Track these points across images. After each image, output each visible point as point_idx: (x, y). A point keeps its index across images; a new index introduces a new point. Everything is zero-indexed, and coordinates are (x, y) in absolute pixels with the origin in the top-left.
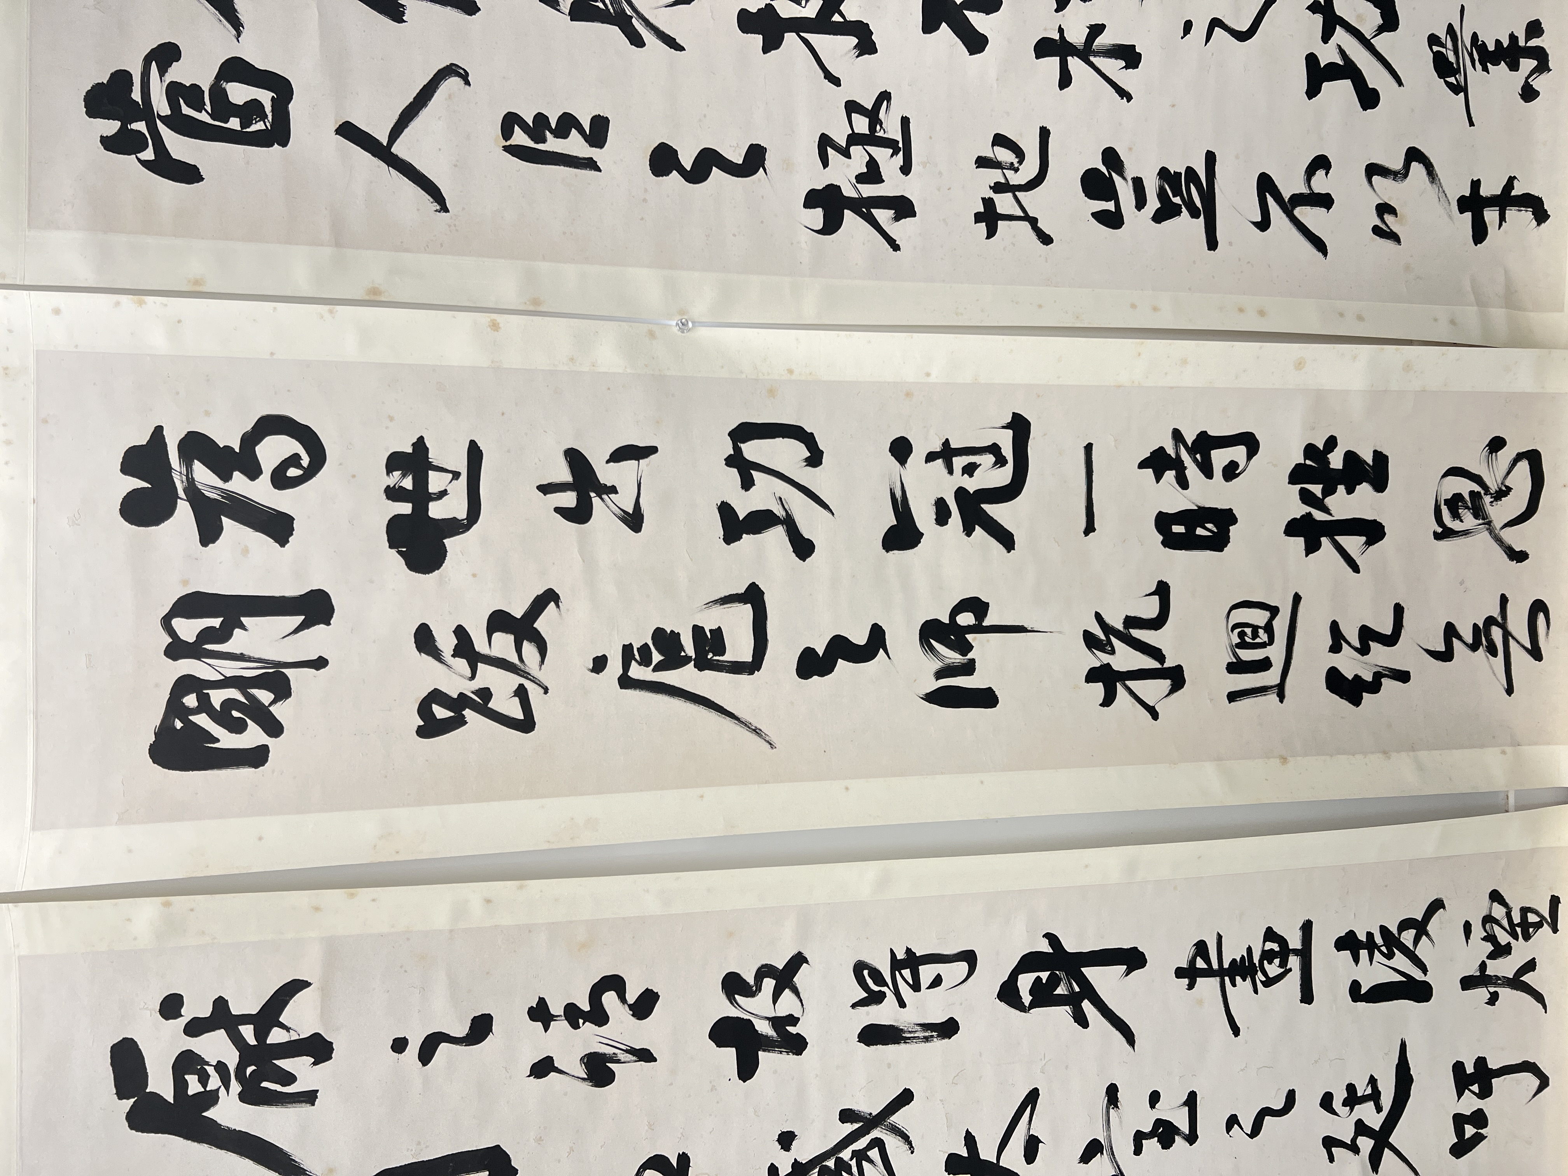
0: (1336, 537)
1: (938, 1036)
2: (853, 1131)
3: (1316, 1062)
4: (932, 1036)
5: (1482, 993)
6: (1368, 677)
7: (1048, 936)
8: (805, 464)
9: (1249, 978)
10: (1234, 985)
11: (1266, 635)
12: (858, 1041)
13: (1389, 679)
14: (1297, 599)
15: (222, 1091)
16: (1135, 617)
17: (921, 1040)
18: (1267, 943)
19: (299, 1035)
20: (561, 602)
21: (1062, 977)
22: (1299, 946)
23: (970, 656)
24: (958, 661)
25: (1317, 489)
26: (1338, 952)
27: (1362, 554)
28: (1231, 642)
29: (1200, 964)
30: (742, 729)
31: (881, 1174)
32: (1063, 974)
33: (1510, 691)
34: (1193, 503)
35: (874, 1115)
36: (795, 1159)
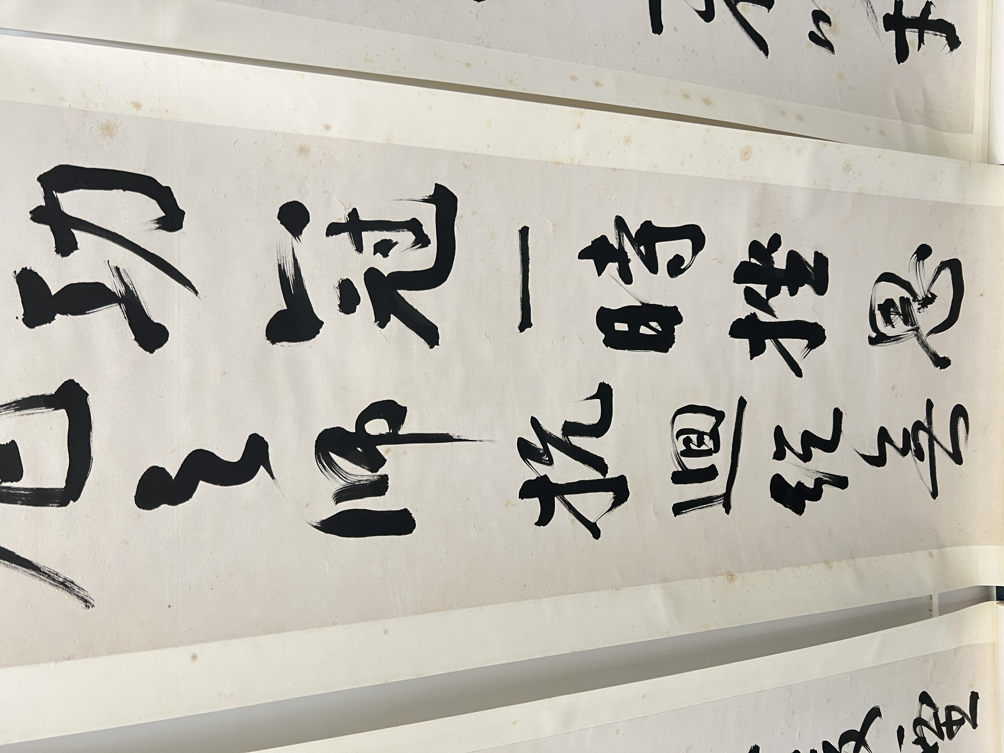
0: (779, 340)
6: (810, 484)
8: (157, 226)
11: (712, 442)
13: (829, 486)
14: (742, 403)
16: (575, 423)
23: (382, 471)
24: (366, 479)
25: (761, 289)
27: (804, 358)
28: (676, 449)
30: (42, 583)
33: (934, 494)
34: (637, 299)
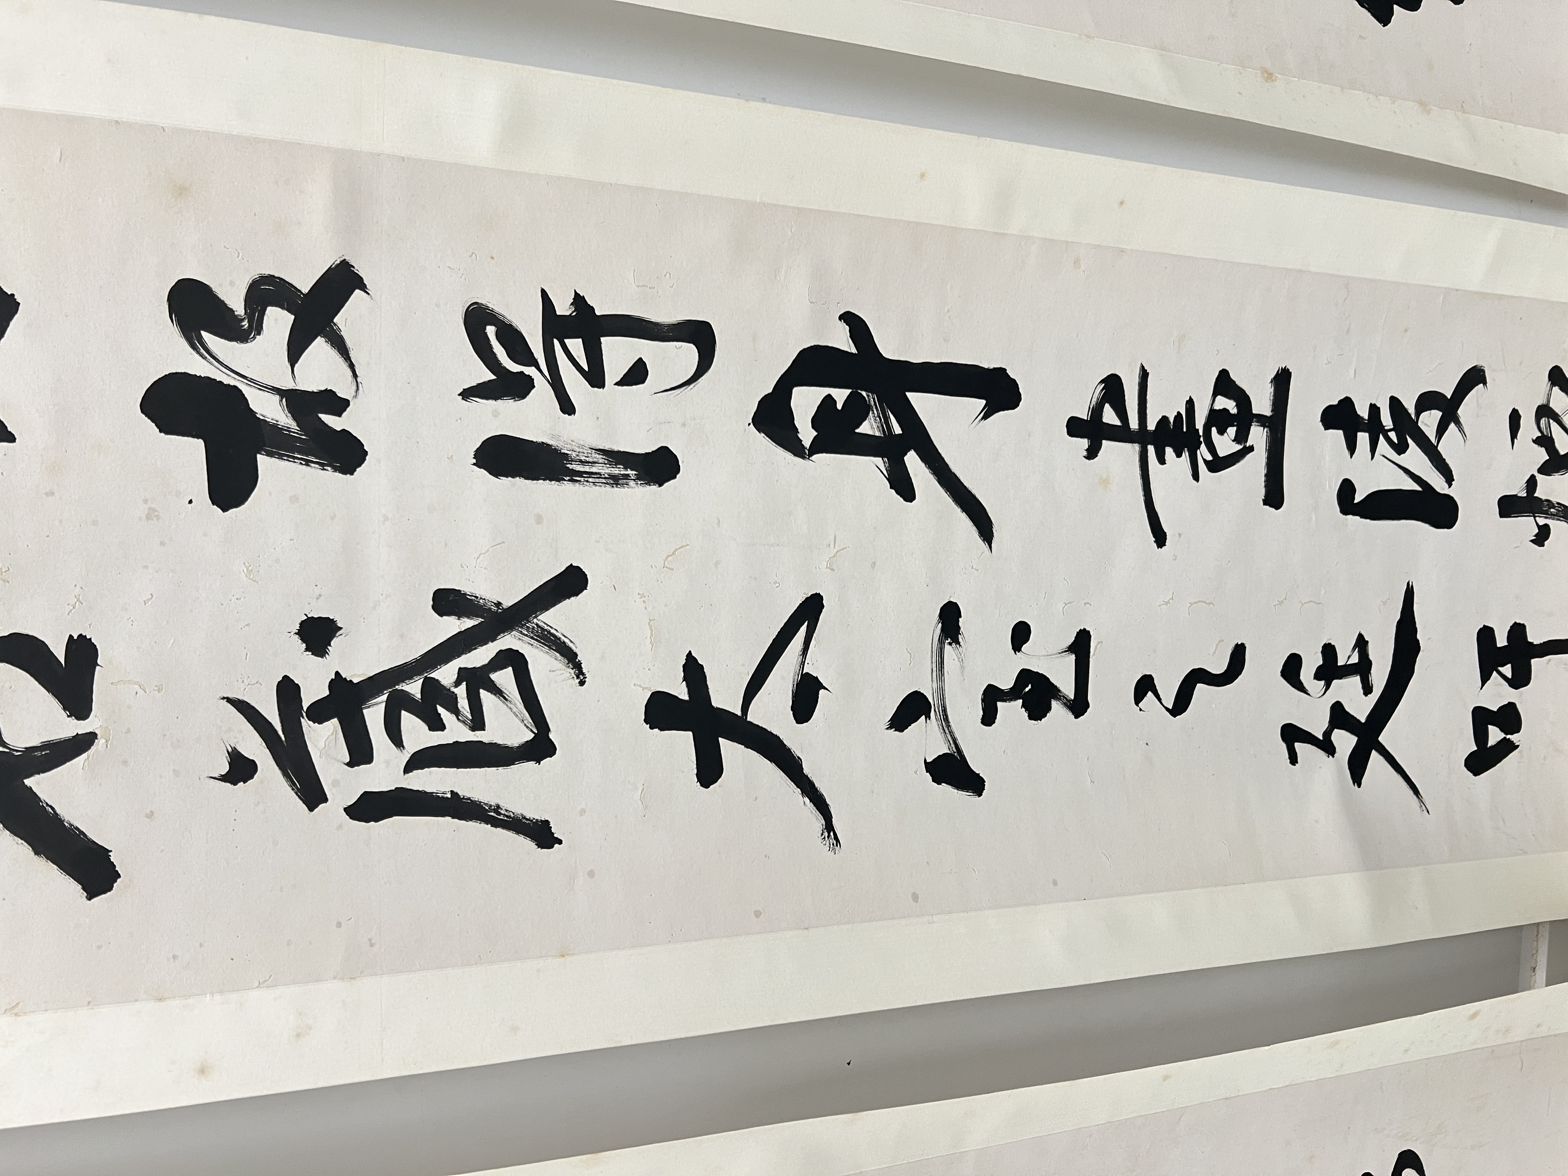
1: (639, 478)
2: (461, 632)
3: (1281, 603)
4: (627, 477)
5: (1527, 525)
7: (851, 319)
9: (1187, 454)
10: (1162, 460)
12: (474, 464)
17: (604, 481)
18: (1219, 398)
21: (872, 403)
22: (1267, 412)
26: (1325, 429)
29: (1110, 416)
31: (517, 716)
32: (874, 399)
35: (505, 607)
36: (337, 673)
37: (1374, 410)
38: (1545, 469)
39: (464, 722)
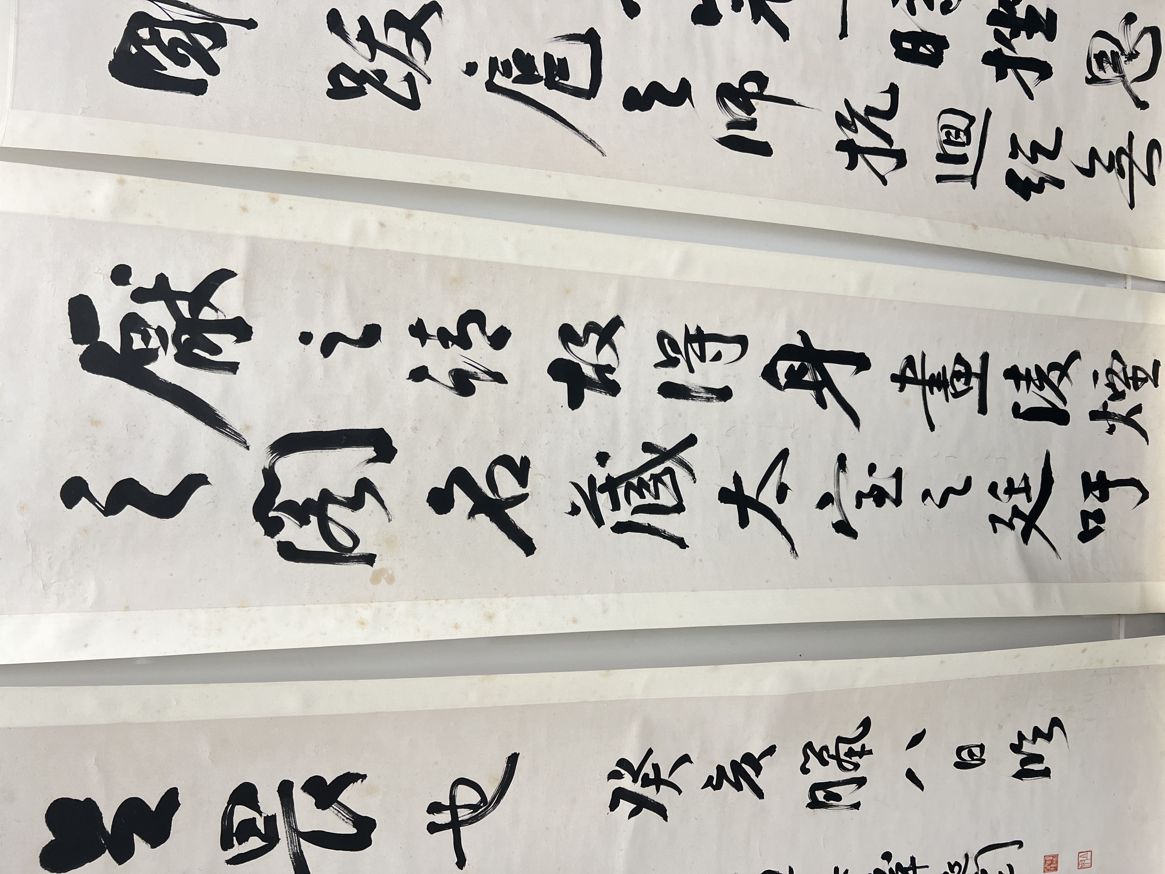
0: (1018, 70)
1: (717, 398)
2: (652, 459)
3: (987, 458)
4: (712, 398)
5: (1104, 425)
6: (1036, 181)
7: (801, 333)
9: (943, 390)
10: (932, 393)
11: (965, 137)
12: (658, 393)
13: (1050, 184)
14: (988, 113)
15: (161, 351)
16: (873, 108)
17: (704, 400)
18: (957, 365)
19: (225, 316)
20: (443, 13)
21: (809, 368)
22: (979, 371)
23: (753, 116)
24: (744, 118)
25: (1006, 31)
26: (1006, 379)
27: (1036, 86)
28: (940, 138)
29: (909, 373)
30: (580, 138)
31: (671, 494)
32: (810, 366)
33: (1132, 205)
34: (918, 27)
35: (667, 450)
36: (609, 474)
37: (1028, 370)
38: (1112, 398)
39: (652, 496)
